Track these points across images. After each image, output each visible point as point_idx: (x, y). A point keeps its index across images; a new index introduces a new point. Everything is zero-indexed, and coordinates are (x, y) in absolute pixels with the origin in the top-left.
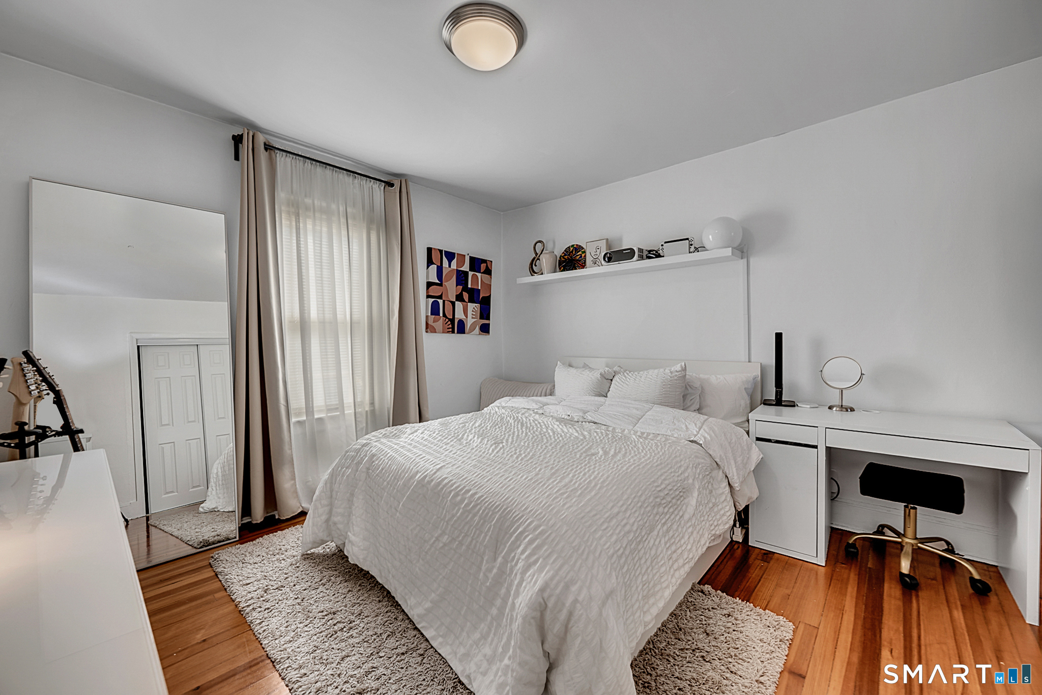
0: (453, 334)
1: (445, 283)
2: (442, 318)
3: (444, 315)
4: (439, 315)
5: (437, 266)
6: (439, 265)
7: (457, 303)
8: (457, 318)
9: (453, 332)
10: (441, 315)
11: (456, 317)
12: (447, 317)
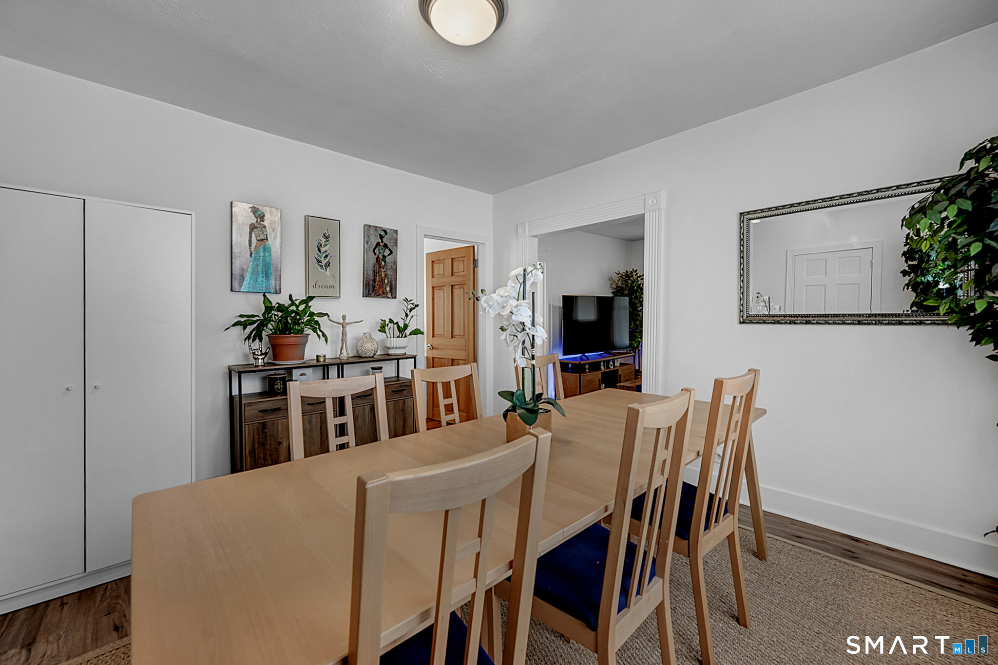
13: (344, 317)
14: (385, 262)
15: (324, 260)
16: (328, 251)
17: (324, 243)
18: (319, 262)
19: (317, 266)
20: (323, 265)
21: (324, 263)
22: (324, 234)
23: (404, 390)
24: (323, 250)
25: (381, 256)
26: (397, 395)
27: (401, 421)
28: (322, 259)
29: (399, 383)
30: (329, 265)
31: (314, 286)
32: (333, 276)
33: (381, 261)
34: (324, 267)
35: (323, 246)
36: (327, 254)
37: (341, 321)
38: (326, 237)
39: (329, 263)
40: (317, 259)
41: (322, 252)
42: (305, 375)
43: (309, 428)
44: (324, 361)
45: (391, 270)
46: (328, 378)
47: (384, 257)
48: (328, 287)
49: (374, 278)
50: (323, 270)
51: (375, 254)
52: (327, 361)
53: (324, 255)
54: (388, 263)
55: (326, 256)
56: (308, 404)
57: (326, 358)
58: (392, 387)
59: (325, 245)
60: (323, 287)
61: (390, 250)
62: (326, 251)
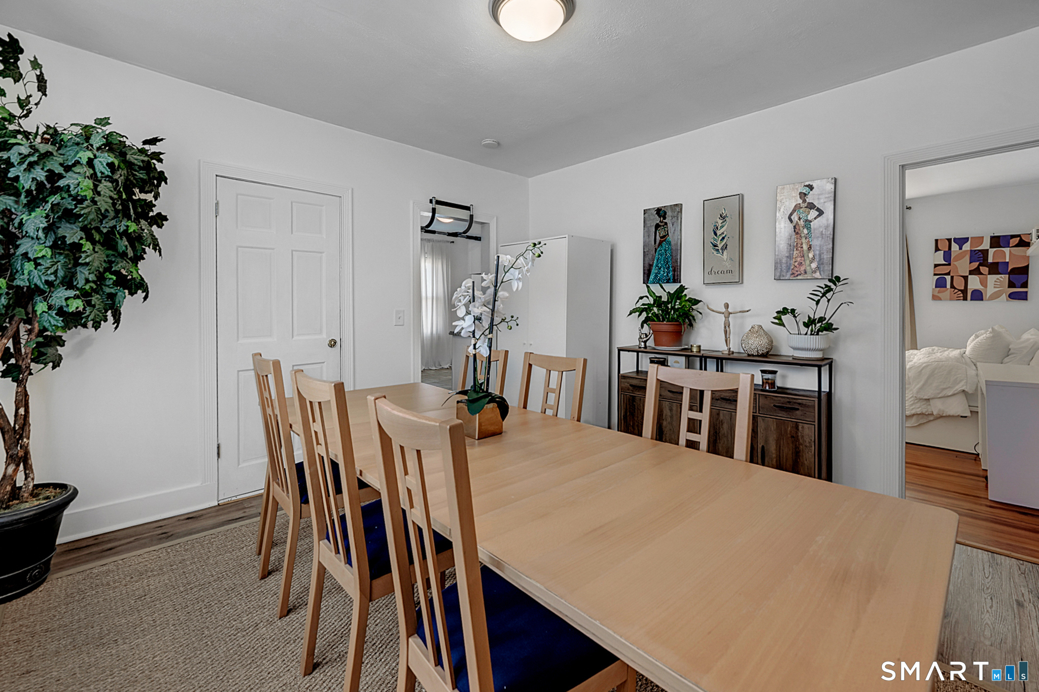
0: (965, 302)
1: (955, 263)
2: (949, 290)
3: (952, 286)
4: (946, 287)
5: (944, 252)
6: (947, 250)
7: (970, 277)
8: (970, 289)
9: (965, 299)
10: (948, 286)
11: (969, 287)
12: (955, 288)
13: (727, 306)
14: (809, 228)
15: (720, 244)
16: (725, 233)
17: (720, 225)
18: (715, 246)
19: (713, 251)
20: (720, 248)
21: (720, 246)
22: (721, 216)
23: (798, 409)
24: (719, 233)
25: (802, 223)
26: (783, 412)
27: (791, 452)
28: (718, 243)
29: (788, 398)
30: (726, 247)
31: (710, 273)
32: (731, 259)
33: (801, 229)
34: (720, 251)
35: (719, 228)
36: (724, 235)
37: (724, 310)
38: (723, 217)
39: (727, 245)
40: (712, 244)
41: (718, 235)
42: (678, 363)
43: (670, 414)
44: (700, 351)
45: (820, 239)
46: (706, 369)
47: (808, 222)
48: (725, 272)
49: (790, 254)
50: (719, 255)
51: (791, 221)
52: (702, 352)
53: (721, 238)
54: (814, 229)
55: (723, 238)
56: (669, 391)
57: (702, 348)
58: (775, 400)
59: (722, 227)
60: (719, 272)
61: (818, 210)
62: (723, 233)
